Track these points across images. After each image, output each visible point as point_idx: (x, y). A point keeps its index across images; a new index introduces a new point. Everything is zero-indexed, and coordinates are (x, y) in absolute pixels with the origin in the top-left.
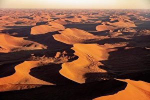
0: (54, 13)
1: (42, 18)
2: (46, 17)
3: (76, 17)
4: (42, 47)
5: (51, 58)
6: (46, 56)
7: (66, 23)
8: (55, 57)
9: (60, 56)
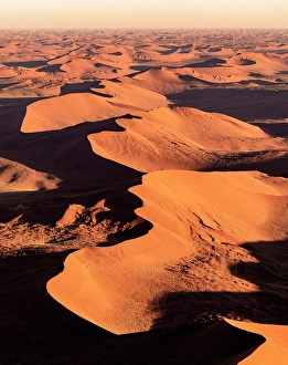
0: (154, 47)
1: (98, 65)
2: (116, 62)
3: (229, 62)
4: (39, 183)
5: (42, 229)
6: (22, 221)
7: (181, 87)
8: (60, 224)
9: (80, 220)
